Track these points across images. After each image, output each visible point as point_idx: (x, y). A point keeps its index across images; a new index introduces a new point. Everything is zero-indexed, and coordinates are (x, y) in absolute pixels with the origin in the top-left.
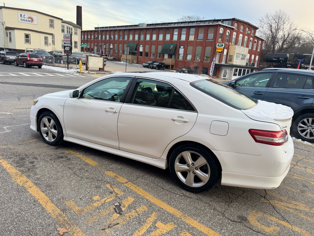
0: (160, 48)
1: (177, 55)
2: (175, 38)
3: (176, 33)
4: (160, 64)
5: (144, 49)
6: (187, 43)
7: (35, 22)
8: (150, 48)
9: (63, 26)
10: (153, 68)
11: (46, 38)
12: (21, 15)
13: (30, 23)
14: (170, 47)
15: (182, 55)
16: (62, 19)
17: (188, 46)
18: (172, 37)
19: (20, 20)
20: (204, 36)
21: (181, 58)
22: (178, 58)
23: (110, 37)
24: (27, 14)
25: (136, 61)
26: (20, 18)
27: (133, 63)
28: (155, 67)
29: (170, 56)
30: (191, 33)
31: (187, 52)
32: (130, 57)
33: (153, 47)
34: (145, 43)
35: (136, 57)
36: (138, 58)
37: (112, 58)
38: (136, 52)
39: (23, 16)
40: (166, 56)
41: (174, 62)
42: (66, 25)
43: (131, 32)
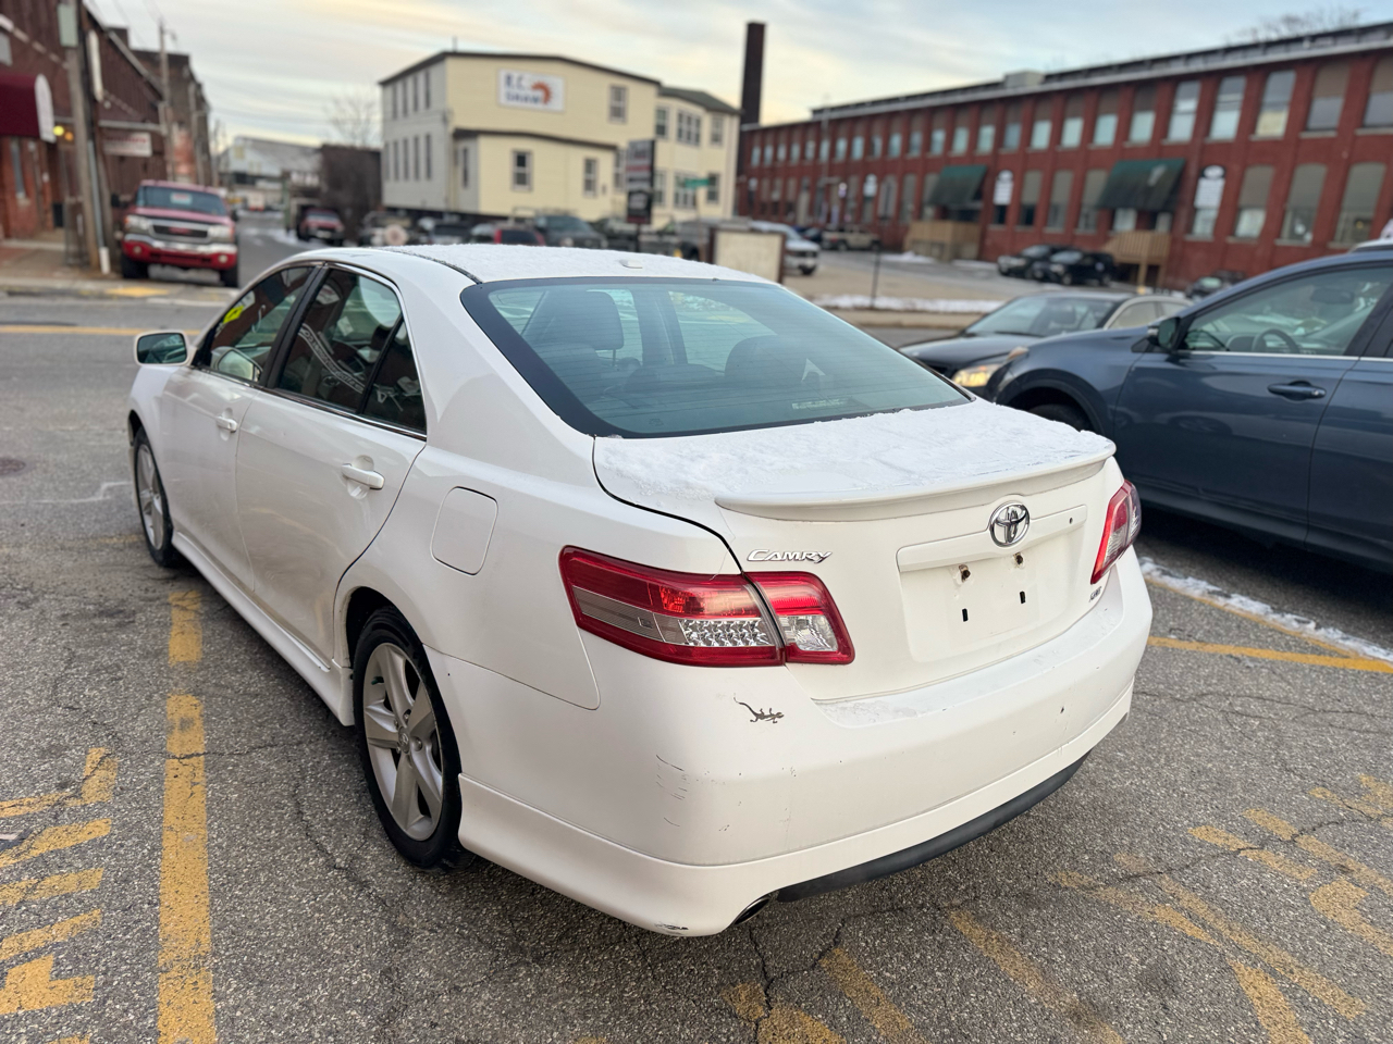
0: (1097, 181)
1: (1183, 213)
2: (1182, 128)
3: (1187, 105)
4: (1088, 262)
5: (1017, 191)
6: (1242, 154)
7: (557, 103)
8: (1048, 188)
9: (662, 113)
10: (1046, 278)
11: (590, 165)
12: (509, 79)
13: (540, 106)
14: (1148, 173)
15: (1213, 214)
16: (656, 83)
17: (1245, 167)
18: (1162, 127)
19: (503, 100)
20: (1346, 107)
21: (1203, 228)
22: (1189, 228)
23: (868, 148)
24: (529, 74)
25: (972, 249)
26: (503, 90)
27: (957, 256)
28: (1056, 274)
29: (1147, 221)
30: (1269, 98)
31: (1237, 195)
32: (946, 231)
33: (1064, 181)
34: (1024, 161)
35: (973, 229)
36: (983, 236)
37: (865, 239)
38: (979, 205)
39: (514, 81)
40: (1126, 223)
41: (1162, 251)
42: (675, 106)
43: (964, 117)
